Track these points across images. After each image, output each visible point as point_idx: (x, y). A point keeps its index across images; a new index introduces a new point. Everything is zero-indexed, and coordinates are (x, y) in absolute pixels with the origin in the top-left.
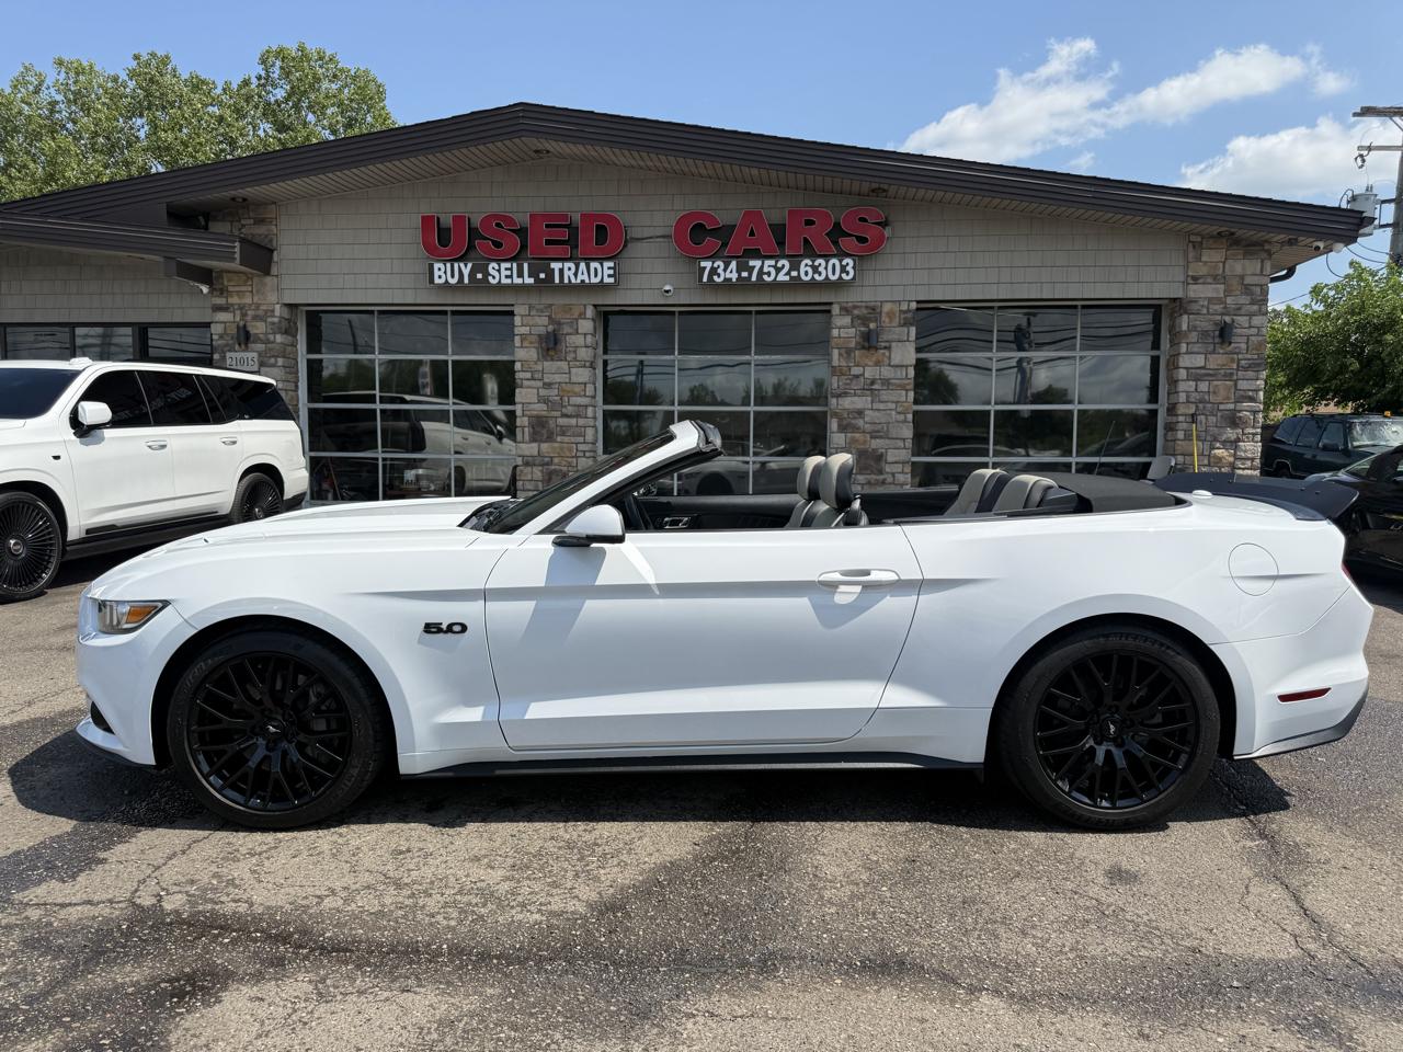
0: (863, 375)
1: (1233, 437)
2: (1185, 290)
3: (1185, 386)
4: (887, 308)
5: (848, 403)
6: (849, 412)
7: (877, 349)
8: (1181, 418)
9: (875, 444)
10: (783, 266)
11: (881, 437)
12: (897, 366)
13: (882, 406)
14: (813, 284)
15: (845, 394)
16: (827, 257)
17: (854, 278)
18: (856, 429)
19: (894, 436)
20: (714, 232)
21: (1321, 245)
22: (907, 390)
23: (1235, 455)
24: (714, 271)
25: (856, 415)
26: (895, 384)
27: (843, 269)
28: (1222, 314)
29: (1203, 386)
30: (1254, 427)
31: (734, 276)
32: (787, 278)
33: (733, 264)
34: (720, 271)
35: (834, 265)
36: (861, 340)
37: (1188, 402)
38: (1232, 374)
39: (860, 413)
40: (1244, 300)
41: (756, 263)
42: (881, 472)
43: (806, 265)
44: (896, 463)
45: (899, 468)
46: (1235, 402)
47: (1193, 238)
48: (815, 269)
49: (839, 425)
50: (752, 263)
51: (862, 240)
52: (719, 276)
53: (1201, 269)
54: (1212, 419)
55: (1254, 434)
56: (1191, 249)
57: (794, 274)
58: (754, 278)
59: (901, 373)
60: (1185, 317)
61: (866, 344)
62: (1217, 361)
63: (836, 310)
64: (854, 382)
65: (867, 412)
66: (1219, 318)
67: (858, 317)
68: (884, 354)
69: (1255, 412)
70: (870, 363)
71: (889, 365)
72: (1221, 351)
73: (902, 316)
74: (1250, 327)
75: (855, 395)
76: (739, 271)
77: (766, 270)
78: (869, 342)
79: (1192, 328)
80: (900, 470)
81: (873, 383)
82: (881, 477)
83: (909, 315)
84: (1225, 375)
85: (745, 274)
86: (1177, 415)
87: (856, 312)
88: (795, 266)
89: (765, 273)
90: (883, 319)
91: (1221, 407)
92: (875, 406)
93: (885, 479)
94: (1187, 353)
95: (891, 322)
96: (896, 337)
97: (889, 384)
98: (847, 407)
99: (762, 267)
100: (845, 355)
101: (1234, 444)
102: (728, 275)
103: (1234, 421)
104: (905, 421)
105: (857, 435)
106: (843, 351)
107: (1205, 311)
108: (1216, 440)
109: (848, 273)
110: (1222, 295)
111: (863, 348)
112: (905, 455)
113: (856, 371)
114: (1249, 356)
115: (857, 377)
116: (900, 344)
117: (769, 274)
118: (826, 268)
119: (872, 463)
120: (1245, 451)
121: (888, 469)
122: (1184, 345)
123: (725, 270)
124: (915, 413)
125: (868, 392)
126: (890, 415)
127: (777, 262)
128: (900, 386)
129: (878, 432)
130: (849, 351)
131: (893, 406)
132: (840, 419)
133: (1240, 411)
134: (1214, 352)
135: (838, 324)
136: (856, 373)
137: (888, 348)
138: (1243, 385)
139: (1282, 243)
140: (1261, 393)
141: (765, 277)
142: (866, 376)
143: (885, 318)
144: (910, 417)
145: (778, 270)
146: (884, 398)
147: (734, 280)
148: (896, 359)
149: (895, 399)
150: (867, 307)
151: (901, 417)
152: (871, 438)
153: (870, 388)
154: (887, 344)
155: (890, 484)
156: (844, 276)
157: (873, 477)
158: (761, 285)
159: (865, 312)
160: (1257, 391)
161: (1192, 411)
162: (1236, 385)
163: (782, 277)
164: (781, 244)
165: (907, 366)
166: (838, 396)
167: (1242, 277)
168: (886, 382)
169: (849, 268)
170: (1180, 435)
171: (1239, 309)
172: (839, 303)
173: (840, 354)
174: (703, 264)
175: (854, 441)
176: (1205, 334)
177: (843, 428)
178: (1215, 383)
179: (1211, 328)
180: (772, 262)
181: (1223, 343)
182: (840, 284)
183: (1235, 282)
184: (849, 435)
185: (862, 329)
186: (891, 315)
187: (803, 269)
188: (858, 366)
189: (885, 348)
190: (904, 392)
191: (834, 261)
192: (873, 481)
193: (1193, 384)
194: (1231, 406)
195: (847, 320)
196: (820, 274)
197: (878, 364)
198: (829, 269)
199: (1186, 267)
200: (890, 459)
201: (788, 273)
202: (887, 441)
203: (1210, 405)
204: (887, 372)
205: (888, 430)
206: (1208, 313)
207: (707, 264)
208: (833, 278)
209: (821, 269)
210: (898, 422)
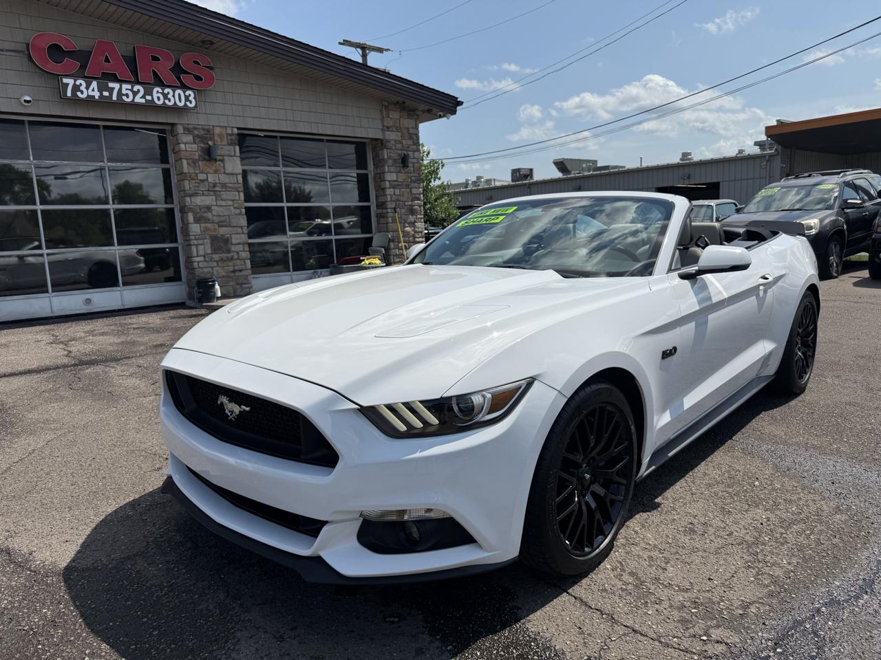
0: (207, 180)
1: (413, 220)
2: (384, 134)
3: (389, 191)
4: (217, 131)
5: (199, 201)
6: (201, 207)
7: (216, 160)
8: (389, 210)
9: (223, 231)
10: (139, 91)
11: (226, 226)
12: (231, 174)
13: (223, 203)
14: (164, 108)
15: (195, 194)
16: (174, 88)
17: (196, 106)
18: (207, 220)
19: (235, 225)
20: (71, 54)
21: (442, 114)
22: (239, 192)
23: (414, 230)
24: (76, 88)
25: (205, 209)
26: (230, 187)
27: (187, 98)
28: (402, 150)
29: (397, 192)
30: (421, 215)
31: (97, 95)
32: (143, 101)
33: (94, 84)
34: (83, 88)
35: (179, 95)
36: (202, 154)
37: (392, 201)
38: (409, 185)
39: (209, 208)
40: (410, 142)
41: (116, 86)
42: (229, 251)
43: (158, 92)
44: (239, 244)
45: (240, 248)
46: (412, 201)
47: (384, 103)
48: (165, 96)
49: (194, 218)
50: (111, 85)
51: (198, 78)
52: (82, 92)
53: (388, 122)
54: (403, 211)
55: (421, 218)
56: (384, 109)
57: (149, 98)
58: (115, 98)
59: (233, 179)
60: (385, 150)
61: (207, 157)
62: (402, 177)
63: (180, 129)
64: (201, 185)
65: (213, 208)
66: (400, 152)
67: (198, 136)
68: (220, 165)
69: (420, 206)
70: (211, 171)
71: (224, 173)
72: (403, 171)
73: (229, 138)
74: (414, 158)
75: (203, 195)
76: (100, 90)
77: (124, 92)
78: (209, 154)
79: (389, 158)
80: (242, 249)
81: (215, 186)
82: (229, 255)
83: (234, 137)
84: (406, 186)
85: (106, 94)
86: (387, 209)
87: (196, 132)
88: (148, 92)
89: (124, 95)
90: (216, 139)
91: (406, 204)
92: (219, 203)
93: (233, 256)
94: (389, 172)
95: (222, 141)
96: (227, 153)
97: (226, 187)
98: (199, 204)
99: (120, 90)
100: (192, 164)
101: (412, 224)
102: (91, 93)
103: (412, 212)
104: (240, 214)
105: (209, 225)
106: (190, 161)
107: (394, 148)
108: (405, 222)
109: (191, 102)
110: (400, 139)
111: (205, 159)
112: (244, 238)
113: (202, 177)
114: (415, 175)
115: (203, 181)
116: (230, 158)
117: (127, 95)
118: (174, 96)
119: (222, 245)
120: (419, 228)
121: (233, 248)
122: (386, 167)
123: (87, 88)
124: (246, 208)
125: (212, 193)
126: (229, 209)
127: (133, 87)
128: (233, 188)
129: (223, 222)
130: (195, 161)
131: (231, 203)
132: (195, 213)
133: (414, 206)
134: (400, 172)
135: (184, 140)
136: (202, 178)
137: (222, 161)
138: (414, 191)
139: (423, 112)
140: (422, 196)
141: (124, 98)
142: (210, 180)
143: (216, 138)
144: (243, 211)
145: (135, 94)
146: (224, 197)
147: (97, 97)
148: (229, 169)
149: (232, 198)
150: (203, 129)
151: (238, 211)
152: (219, 226)
153: (213, 190)
154: (221, 158)
155: (236, 259)
156: (188, 103)
157: (224, 255)
158: (121, 105)
159: (203, 133)
160: (420, 194)
161: (394, 206)
162: (411, 191)
163: (138, 99)
164: (135, 73)
165: (237, 174)
166: (191, 196)
167: (408, 129)
168: (224, 185)
169: (191, 98)
170: (390, 220)
171: (408, 147)
172: (181, 124)
173: (188, 164)
174: (65, 80)
175: (207, 229)
176: (395, 161)
177: (198, 220)
178: (402, 190)
179: (397, 157)
180: (129, 87)
181: (404, 167)
182: (185, 109)
183: (405, 131)
184: (203, 225)
185: (202, 145)
186: (220, 136)
187: (155, 95)
188: (202, 173)
189: (220, 160)
190: (237, 193)
191: (178, 91)
192: (224, 258)
193: (392, 190)
194: (410, 203)
195: (190, 138)
196: (170, 100)
197: (216, 172)
198: (176, 97)
199: (382, 120)
200: (234, 241)
201: (143, 97)
202: (230, 229)
203: (401, 203)
204: (224, 178)
205: (230, 221)
206: (396, 149)
207: (70, 82)
208: (181, 104)
209: (170, 96)
210: (236, 214)
